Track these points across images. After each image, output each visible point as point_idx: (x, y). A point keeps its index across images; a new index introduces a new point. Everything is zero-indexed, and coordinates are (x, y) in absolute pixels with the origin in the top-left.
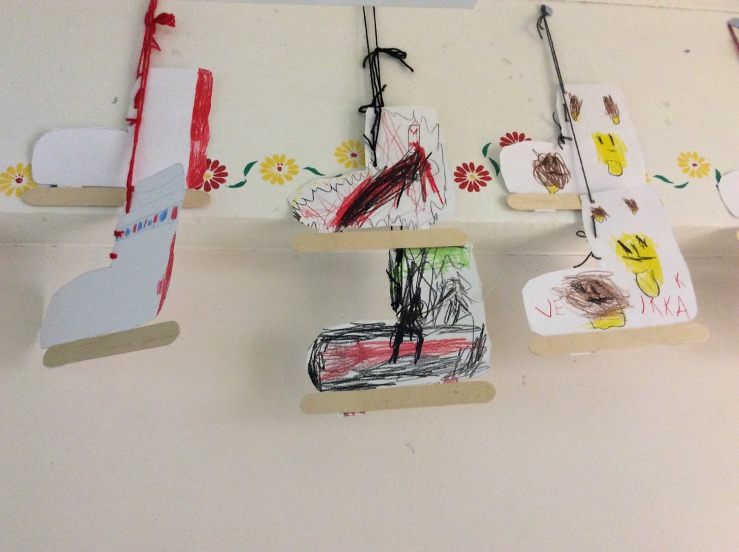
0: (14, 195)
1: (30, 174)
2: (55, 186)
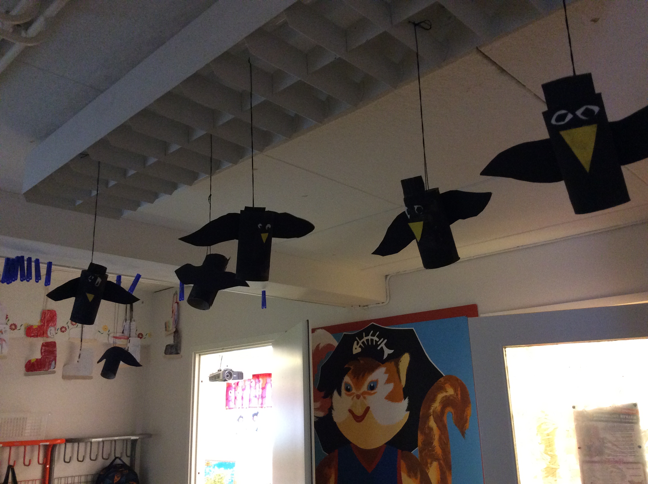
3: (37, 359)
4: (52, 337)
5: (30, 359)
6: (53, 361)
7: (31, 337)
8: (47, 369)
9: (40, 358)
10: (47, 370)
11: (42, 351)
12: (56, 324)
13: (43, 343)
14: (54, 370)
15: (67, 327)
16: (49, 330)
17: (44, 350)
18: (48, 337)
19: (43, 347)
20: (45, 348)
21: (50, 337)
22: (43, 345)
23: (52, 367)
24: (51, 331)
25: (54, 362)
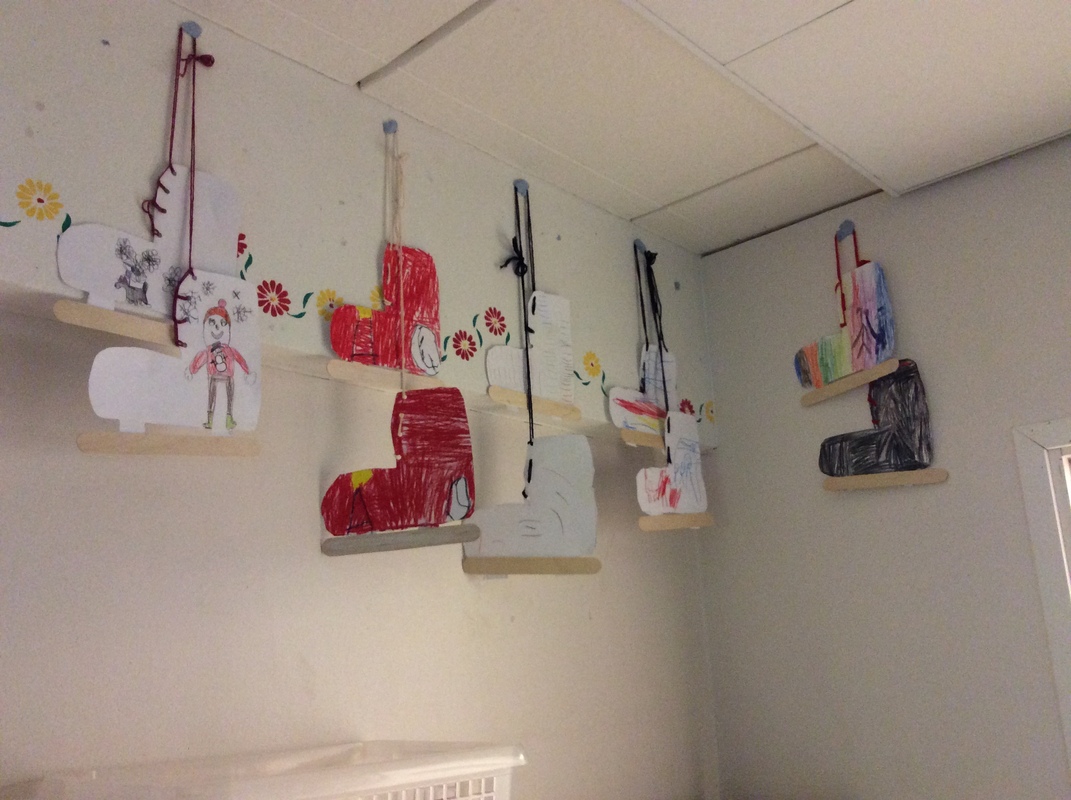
3: (378, 474)
4: (431, 371)
5: (345, 472)
6: (459, 479)
7: (352, 357)
8: (433, 521)
9: (394, 465)
10: (436, 525)
11: (400, 435)
12: (436, 313)
13: (399, 396)
14: (468, 521)
15: (476, 339)
16: (415, 340)
17: (406, 428)
18: (414, 369)
19: (402, 415)
20: (411, 419)
21: (424, 371)
22: (399, 407)
23: (457, 509)
24: (423, 343)
25: (462, 483)
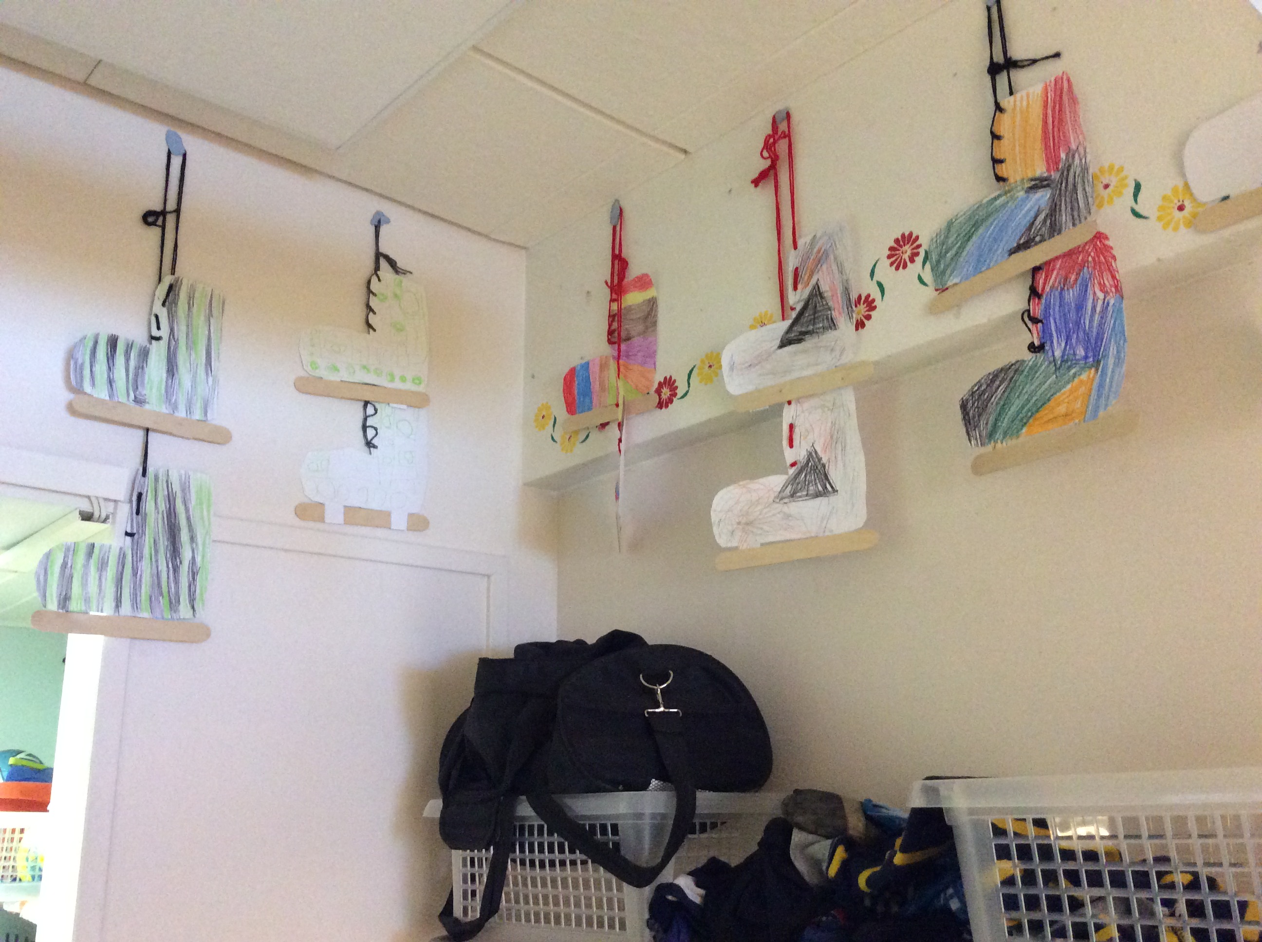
0: (1183, 229)
1: (1192, 194)
2: (1226, 198)
